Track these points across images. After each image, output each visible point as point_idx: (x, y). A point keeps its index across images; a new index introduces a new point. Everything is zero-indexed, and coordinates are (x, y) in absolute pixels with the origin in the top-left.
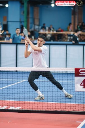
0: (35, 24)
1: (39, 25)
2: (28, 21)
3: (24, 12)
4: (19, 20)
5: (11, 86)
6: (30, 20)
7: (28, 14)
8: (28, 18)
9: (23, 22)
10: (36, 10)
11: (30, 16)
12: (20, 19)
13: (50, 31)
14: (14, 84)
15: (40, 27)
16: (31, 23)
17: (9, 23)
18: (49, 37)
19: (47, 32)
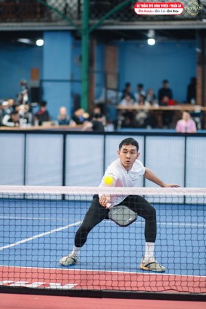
0: (109, 86)
1: (117, 90)
2: (90, 80)
3: (80, 59)
4: (68, 77)
5: (41, 237)
6: (97, 78)
7: (91, 62)
8: (90, 72)
9: (80, 81)
10: (111, 52)
11: (96, 67)
12: (72, 75)
13: (144, 104)
14: (49, 233)
15: (120, 94)
16: (98, 85)
17: (46, 85)
18: (141, 118)
19: (136, 106)
